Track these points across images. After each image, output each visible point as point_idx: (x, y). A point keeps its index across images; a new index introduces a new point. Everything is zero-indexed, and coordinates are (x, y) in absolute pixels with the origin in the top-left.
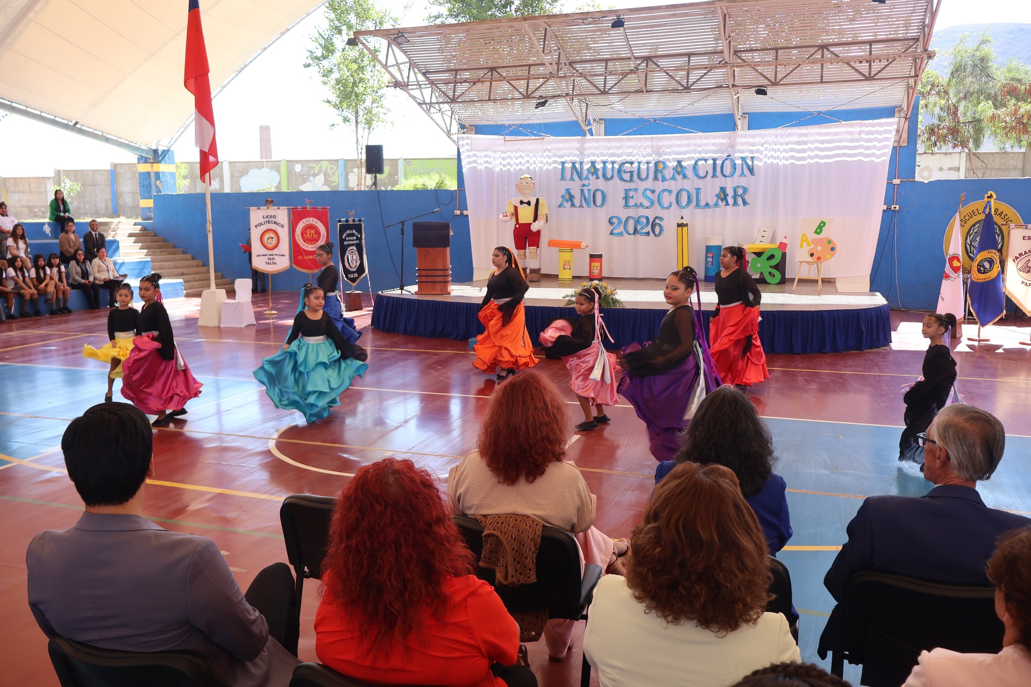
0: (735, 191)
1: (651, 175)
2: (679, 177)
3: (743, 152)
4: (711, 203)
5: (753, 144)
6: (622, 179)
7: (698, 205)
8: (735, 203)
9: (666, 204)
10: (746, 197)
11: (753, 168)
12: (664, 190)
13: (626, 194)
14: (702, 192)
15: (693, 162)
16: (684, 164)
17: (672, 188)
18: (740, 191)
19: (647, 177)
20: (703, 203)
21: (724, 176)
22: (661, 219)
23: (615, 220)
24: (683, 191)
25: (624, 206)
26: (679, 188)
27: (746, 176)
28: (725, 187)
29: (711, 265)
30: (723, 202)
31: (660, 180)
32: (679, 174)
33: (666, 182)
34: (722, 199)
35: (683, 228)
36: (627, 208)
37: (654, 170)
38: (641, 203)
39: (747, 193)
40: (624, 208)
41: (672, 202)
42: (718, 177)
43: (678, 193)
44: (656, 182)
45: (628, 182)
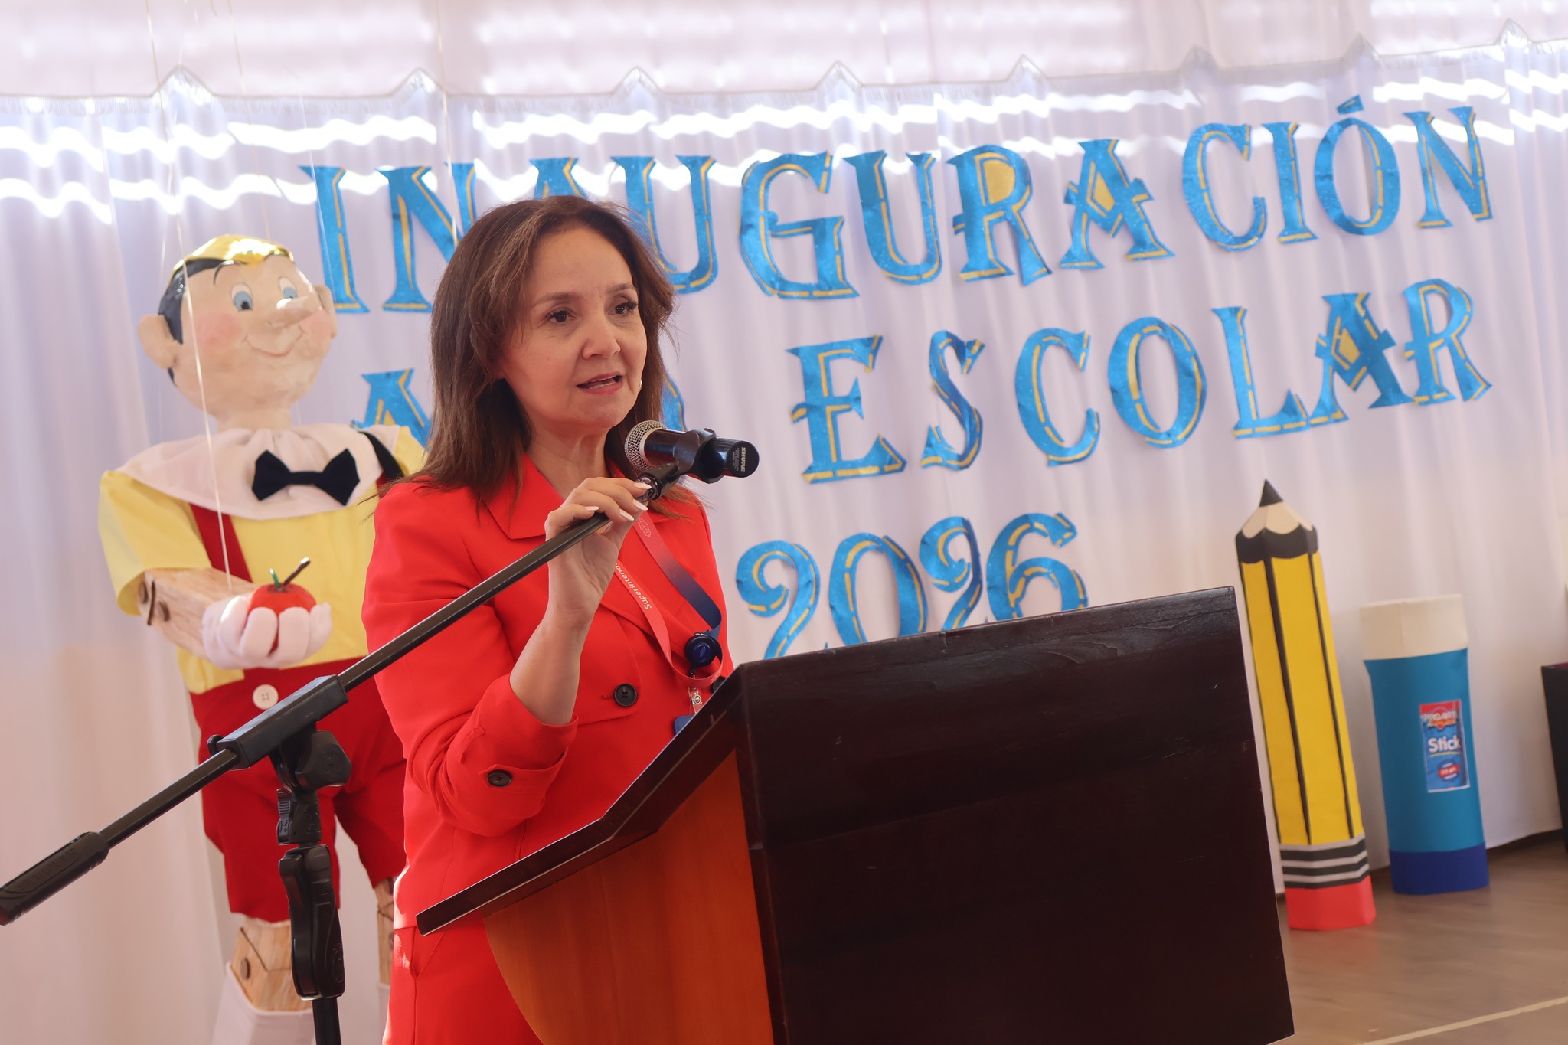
0: (1417, 320)
1: (951, 245)
2: (1112, 248)
6: (779, 285)
7: (1246, 422)
8: (1429, 388)
9: (1067, 426)
10: (1469, 346)
11: (1477, 175)
12: (1044, 338)
13: (810, 381)
14: (1251, 329)
15: (1176, 146)
17: (1085, 324)
19: (932, 257)
20: (1267, 402)
21: (1349, 226)
22: (1061, 528)
23: (776, 575)
24: (1143, 338)
25: (810, 470)
26: (1123, 317)
27: (1447, 224)
28: (1356, 295)
29: (1458, 781)
30: (1355, 389)
31: (1002, 275)
32: (1107, 227)
33: (1046, 286)
34: (1356, 367)
35: (1277, 563)
36: (835, 478)
37: (958, 210)
38: (930, 430)
39: (1469, 321)
40: (814, 481)
41: (1095, 408)
42: (1314, 237)
43: (1119, 347)
44: (988, 284)
45: (811, 298)
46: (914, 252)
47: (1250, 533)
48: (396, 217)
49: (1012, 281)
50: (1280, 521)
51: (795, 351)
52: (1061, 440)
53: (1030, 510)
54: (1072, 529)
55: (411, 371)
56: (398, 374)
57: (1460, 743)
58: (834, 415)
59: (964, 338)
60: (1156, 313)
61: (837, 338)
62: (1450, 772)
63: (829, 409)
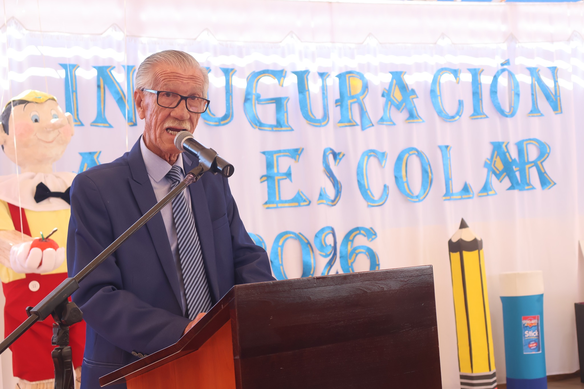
0: (522, 153)
1: (334, 112)
2: (400, 117)
3: (530, 55)
4: (476, 187)
5: (552, 39)
6: (258, 124)
7: (448, 194)
9: (376, 192)
10: (548, 166)
11: (556, 94)
12: (371, 153)
13: (269, 165)
14: (453, 154)
15: (429, 78)
16: (409, 80)
17: (386, 148)
18: (533, 153)
19: (326, 116)
20: (457, 187)
22: (371, 233)
24: (410, 155)
25: (266, 203)
26: (402, 146)
27: (542, 115)
28: (503, 143)
29: (536, 350)
30: (501, 182)
31: (354, 125)
32: (398, 108)
33: (371, 131)
34: (501, 173)
35: (465, 253)
36: (277, 207)
37: (338, 97)
38: (321, 189)
39: (548, 156)
40: (268, 208)
41: (387, 184)
42: (487, 117)
43: (400, 159)
44: (348, 129)
45: (272, 130)
46: (318, 114)
47: (454, 240)
48: (99, 86)
49: (358, 128)
50: (467, 236)
51: (264, 153)
52: (373, 196)
53: (360, 225)
54: (375, 234)
55: (100, 152)
56: (95, 153)
57: (538, 333)
58: (279, 181)
59: (337, 151)
60: (415, 146)
61: (282, 148)
62: (533, 345)
63: (277, 178)
